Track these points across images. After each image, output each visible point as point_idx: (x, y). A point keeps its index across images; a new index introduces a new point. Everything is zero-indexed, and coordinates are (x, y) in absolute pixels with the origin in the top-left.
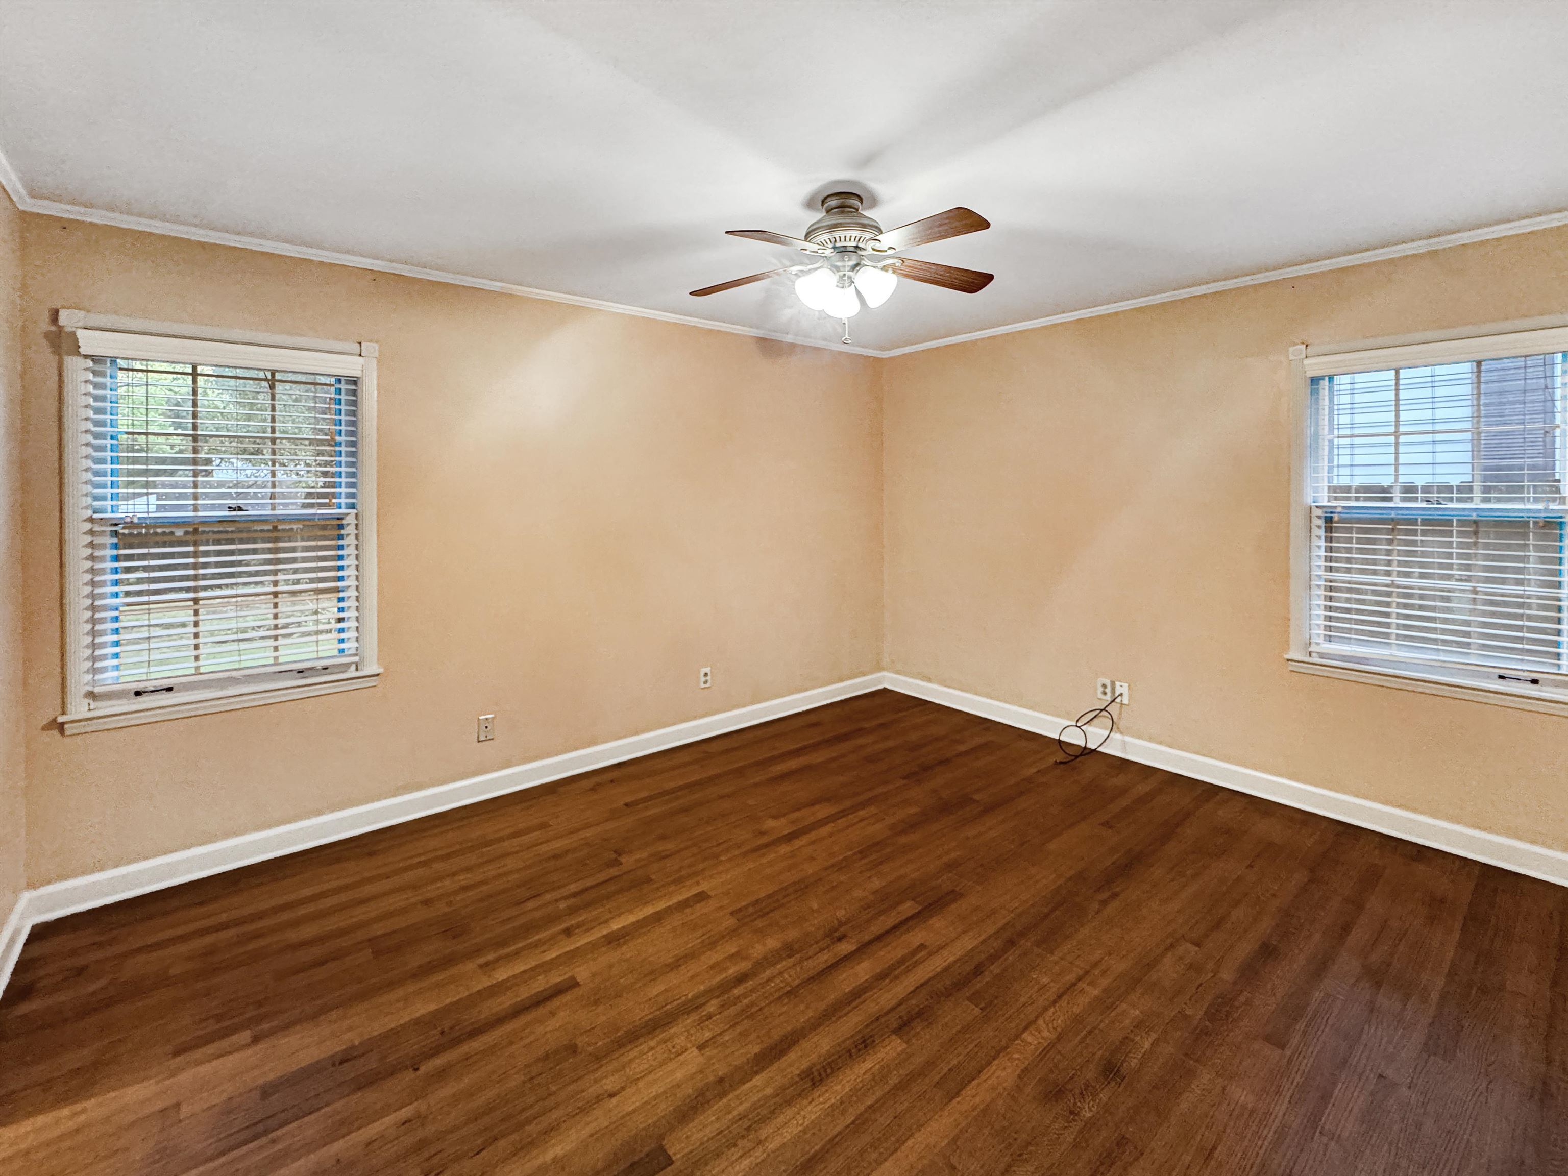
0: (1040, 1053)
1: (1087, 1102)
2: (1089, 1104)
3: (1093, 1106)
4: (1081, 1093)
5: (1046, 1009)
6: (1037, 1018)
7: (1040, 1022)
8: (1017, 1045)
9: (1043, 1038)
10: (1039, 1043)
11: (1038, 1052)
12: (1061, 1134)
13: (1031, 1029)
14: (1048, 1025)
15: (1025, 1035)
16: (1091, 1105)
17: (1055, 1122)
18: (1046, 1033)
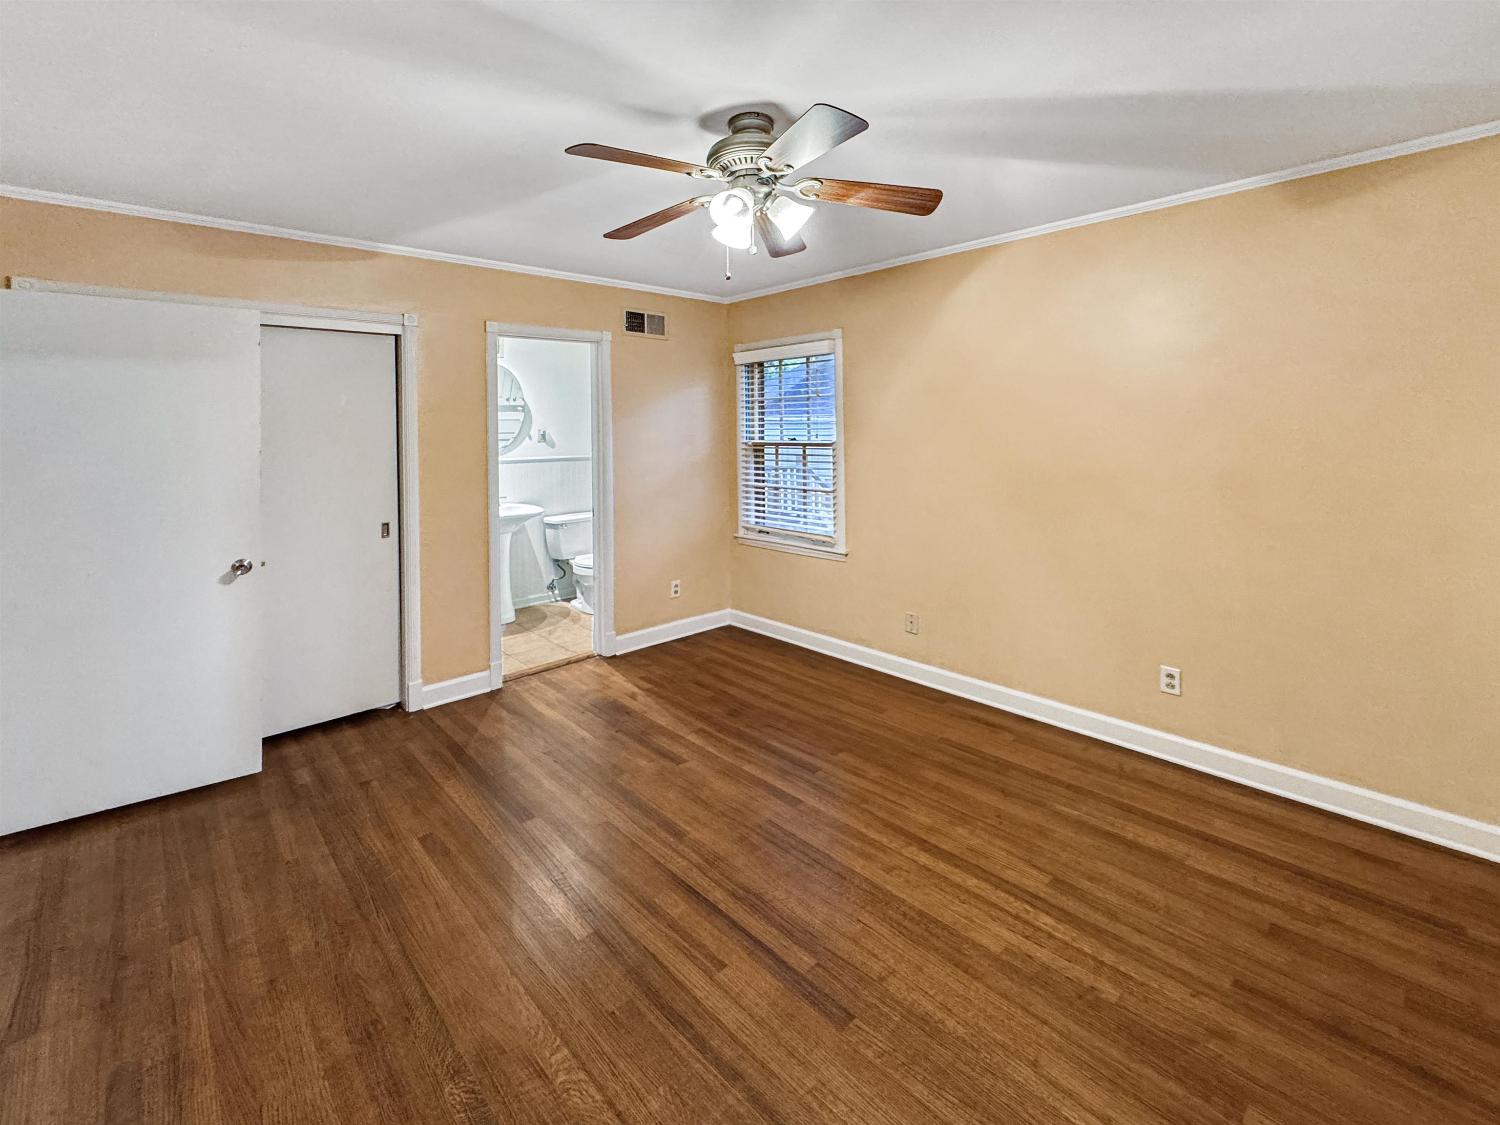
0: (537, 1062)
1: (462, 1094)
2: (459, 1096)
3: (454, 1099)
4: (473, 1092)
5: (601, 1088)
6: (588, 1073)
7: (582, 1076)
8: (555, 1039)
9: (558, 1071)
10: (551, 1066)
11: (539, 1061)
12: (439, 1055)
13: (573, 1061)
14: (575, 1083)
15: (566, 1051)
16: (456, 1097)
17: (453, 1052)
18: (562, 1077)
